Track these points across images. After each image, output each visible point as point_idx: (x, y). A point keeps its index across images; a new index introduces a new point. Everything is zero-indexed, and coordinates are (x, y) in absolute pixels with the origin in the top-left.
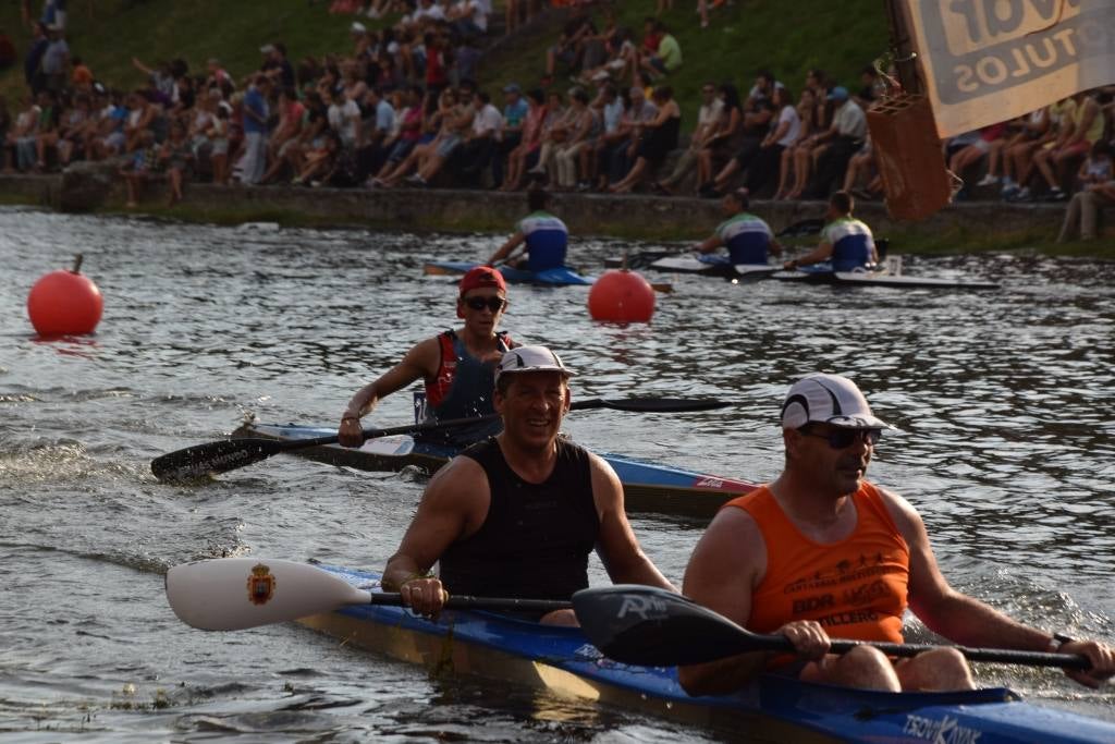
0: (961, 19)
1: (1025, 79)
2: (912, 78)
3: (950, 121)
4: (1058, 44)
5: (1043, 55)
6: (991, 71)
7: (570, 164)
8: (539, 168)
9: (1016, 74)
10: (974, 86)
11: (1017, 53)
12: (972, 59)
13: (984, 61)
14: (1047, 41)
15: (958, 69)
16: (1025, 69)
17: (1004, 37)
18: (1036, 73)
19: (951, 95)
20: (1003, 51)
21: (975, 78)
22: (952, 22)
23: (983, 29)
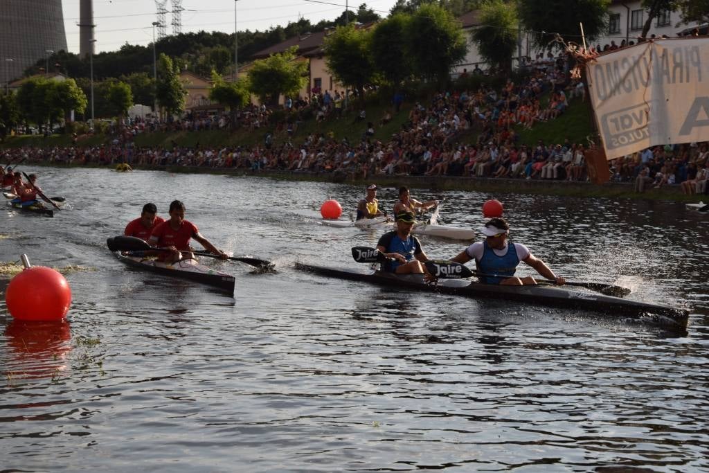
0: (613, 124)
1: (634, 142)
2: (598, 142)
3: (610, 155)
4: (644, 132)
5: (639, 135)
6: (623, 140)
7: (482, 169)
8: (472, 170)
9: (630, 141)
10: (618, 144)
11: (631, 135)
12: (617, 136)
13: (621, 137)
14: (640, 132)
15: (612, 139)
16: (633, 139)
17: (627, 130)
18: (637, 141)
19: (610, 147)
20: (626, 134)
21: (618, 142)
22: (611, 125)
23: (620, 127)
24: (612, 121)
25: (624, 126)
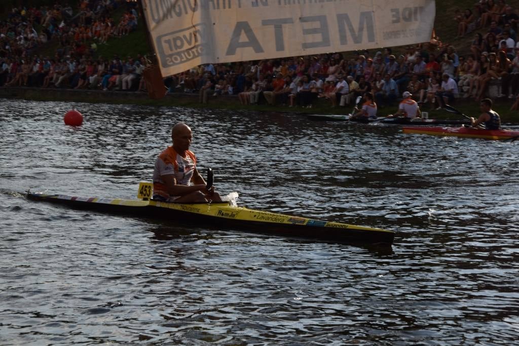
0: (167, 45)
1: (185, 61)
2: (155, 61)
3: (165, 72)
4: (193, 52)
5: (189, 55)
6: (176, 59)
9: (183, 60)
10: (171, 63)
11: (183, 55)
12: (171, 56)
13: (174, 56)
14: (190, 52)
15: (167, 58)
16: (185, 59)
17: (179, 50)
18: (188, 60)
19: (166, 65)
20: (179, 54)
21: (172, 61)
22: (165, 46)
23: (173, 48)
24: (166, 42)
25: (177, 47)
